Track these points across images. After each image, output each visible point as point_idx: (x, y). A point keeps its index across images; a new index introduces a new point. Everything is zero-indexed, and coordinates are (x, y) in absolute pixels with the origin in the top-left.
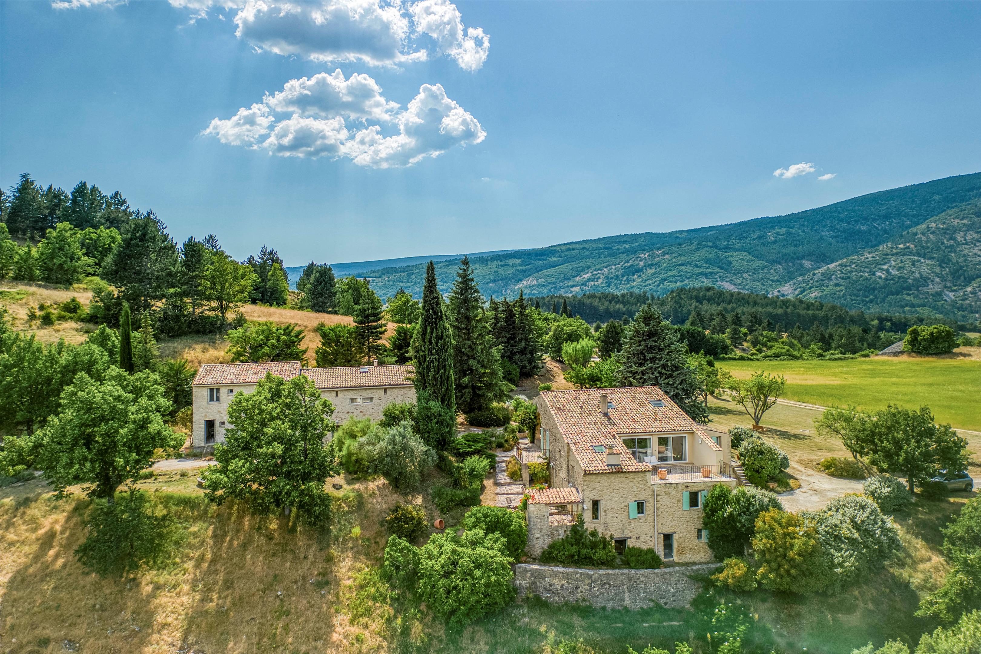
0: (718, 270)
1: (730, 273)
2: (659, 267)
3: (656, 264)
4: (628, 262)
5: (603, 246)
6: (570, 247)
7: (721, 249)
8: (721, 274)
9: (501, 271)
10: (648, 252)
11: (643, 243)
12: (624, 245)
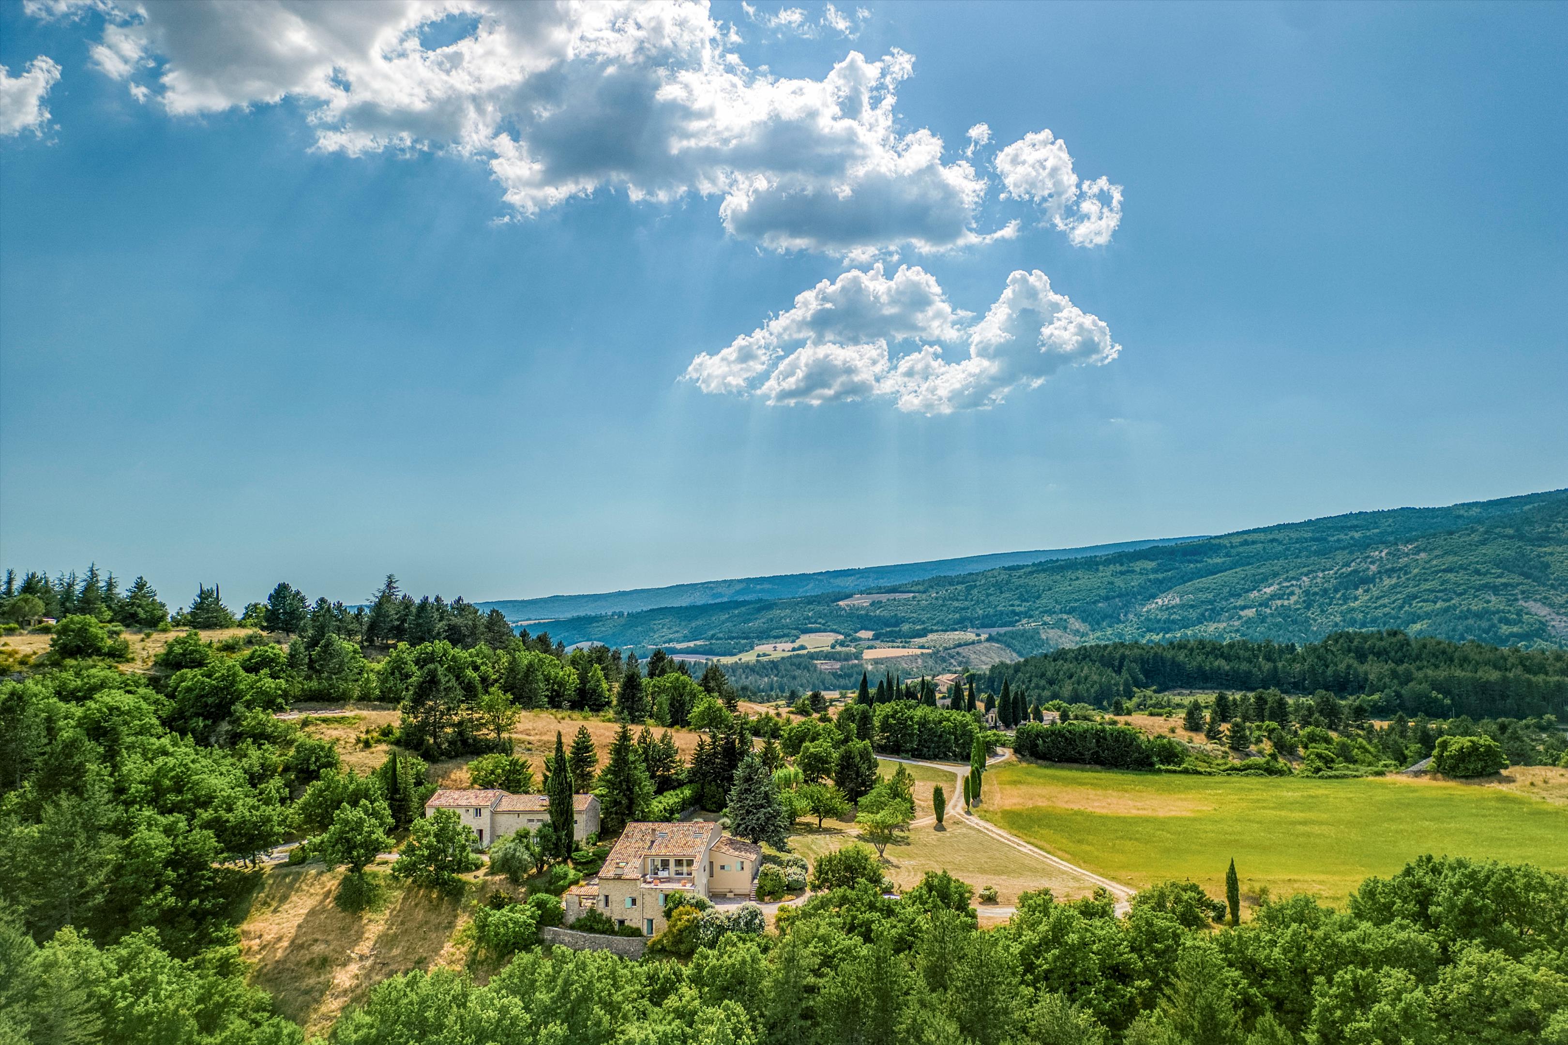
0: (1521, 579)
1: (1544, 585)
2: (1406, 573)
3: (1401, 569)
4: (1348, 565)
5: (1310, 535)
6: (1246, 537)
7: (1531, 541)
8: (1525, 587)
9: (1119, 582)
10: (1387, 547)
11: (1390, 530)
12: (1351, 534)
